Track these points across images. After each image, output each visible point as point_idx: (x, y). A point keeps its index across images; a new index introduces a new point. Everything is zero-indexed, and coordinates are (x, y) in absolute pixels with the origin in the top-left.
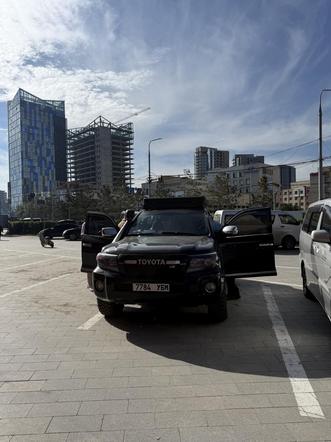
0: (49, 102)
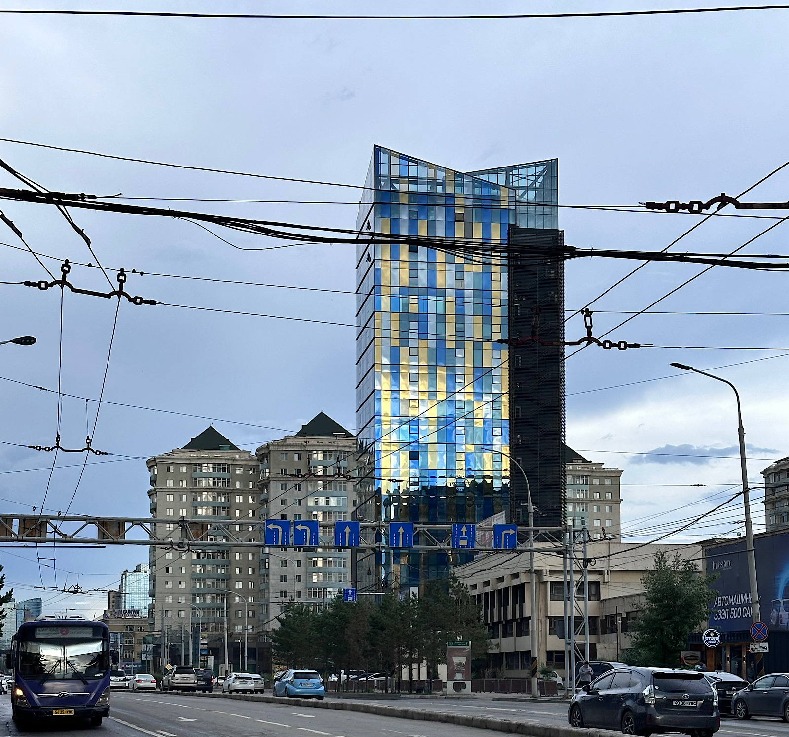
0: (492, 179)
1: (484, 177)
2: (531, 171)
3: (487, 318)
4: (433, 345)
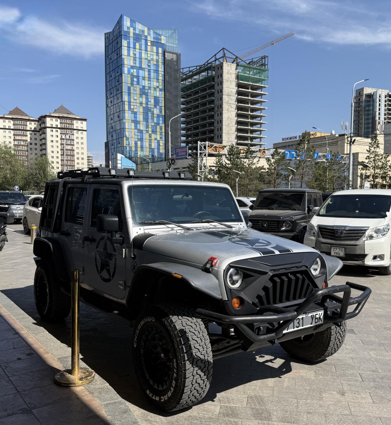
3: (158, 80)
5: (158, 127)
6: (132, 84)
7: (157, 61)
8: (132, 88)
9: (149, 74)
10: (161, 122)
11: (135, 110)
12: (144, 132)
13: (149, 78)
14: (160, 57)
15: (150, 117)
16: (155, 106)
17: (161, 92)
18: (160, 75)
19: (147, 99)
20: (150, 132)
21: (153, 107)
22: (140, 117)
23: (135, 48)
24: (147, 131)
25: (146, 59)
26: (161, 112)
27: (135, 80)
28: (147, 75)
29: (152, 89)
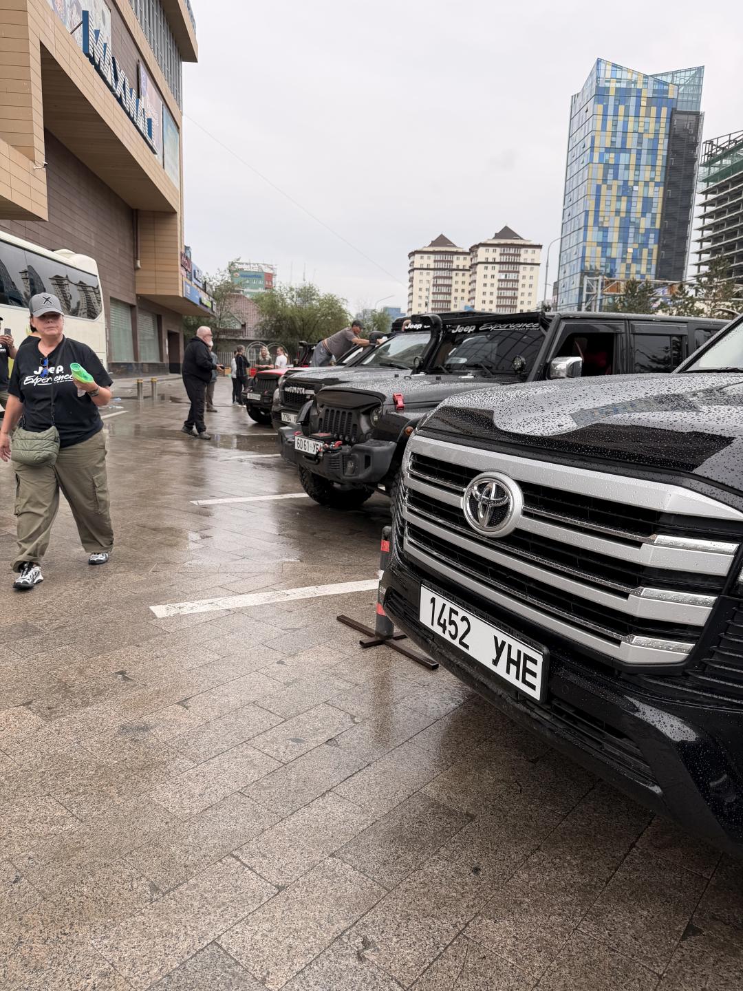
1: (659, 78)
2: (688, 74)
3: (654, 166)
4: (621, 183)
5: (645, 251)
6: (605, 180)
7: (657, 133)
8: (604, 187)
9: (638, 159)
10: (651, 241)
11: (606, 225)
12: (618, 261)
13: (638, 166)
14: (663, 125)
15: (631, 235)
16: (644, 214)
17: (657, 189)
18: (660, 157)
19: (629, 202)
20: (629, 261)
21: (639, 215)
22: (614, 236)
23: (616, 115)
24: (624, 260)
25: (634, 132)
26: (653, 223)
27: (611, 171)
28: (633, 161)
29: (641, 184)
